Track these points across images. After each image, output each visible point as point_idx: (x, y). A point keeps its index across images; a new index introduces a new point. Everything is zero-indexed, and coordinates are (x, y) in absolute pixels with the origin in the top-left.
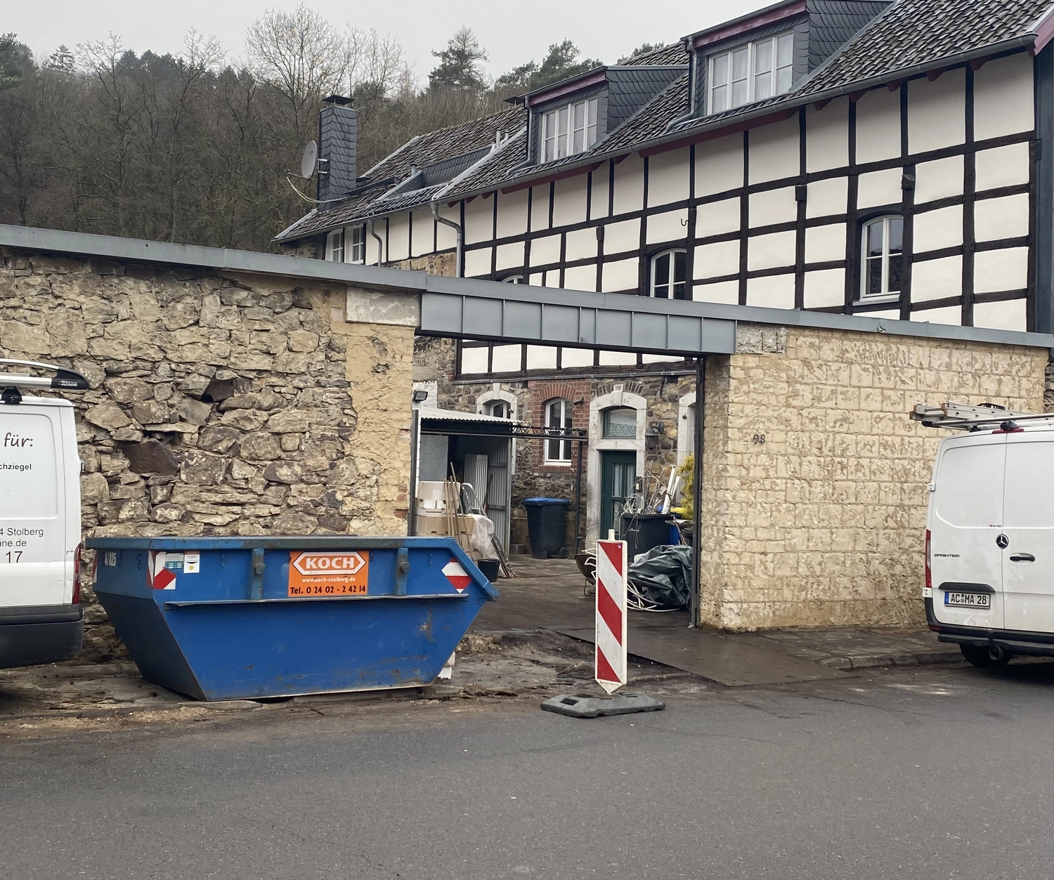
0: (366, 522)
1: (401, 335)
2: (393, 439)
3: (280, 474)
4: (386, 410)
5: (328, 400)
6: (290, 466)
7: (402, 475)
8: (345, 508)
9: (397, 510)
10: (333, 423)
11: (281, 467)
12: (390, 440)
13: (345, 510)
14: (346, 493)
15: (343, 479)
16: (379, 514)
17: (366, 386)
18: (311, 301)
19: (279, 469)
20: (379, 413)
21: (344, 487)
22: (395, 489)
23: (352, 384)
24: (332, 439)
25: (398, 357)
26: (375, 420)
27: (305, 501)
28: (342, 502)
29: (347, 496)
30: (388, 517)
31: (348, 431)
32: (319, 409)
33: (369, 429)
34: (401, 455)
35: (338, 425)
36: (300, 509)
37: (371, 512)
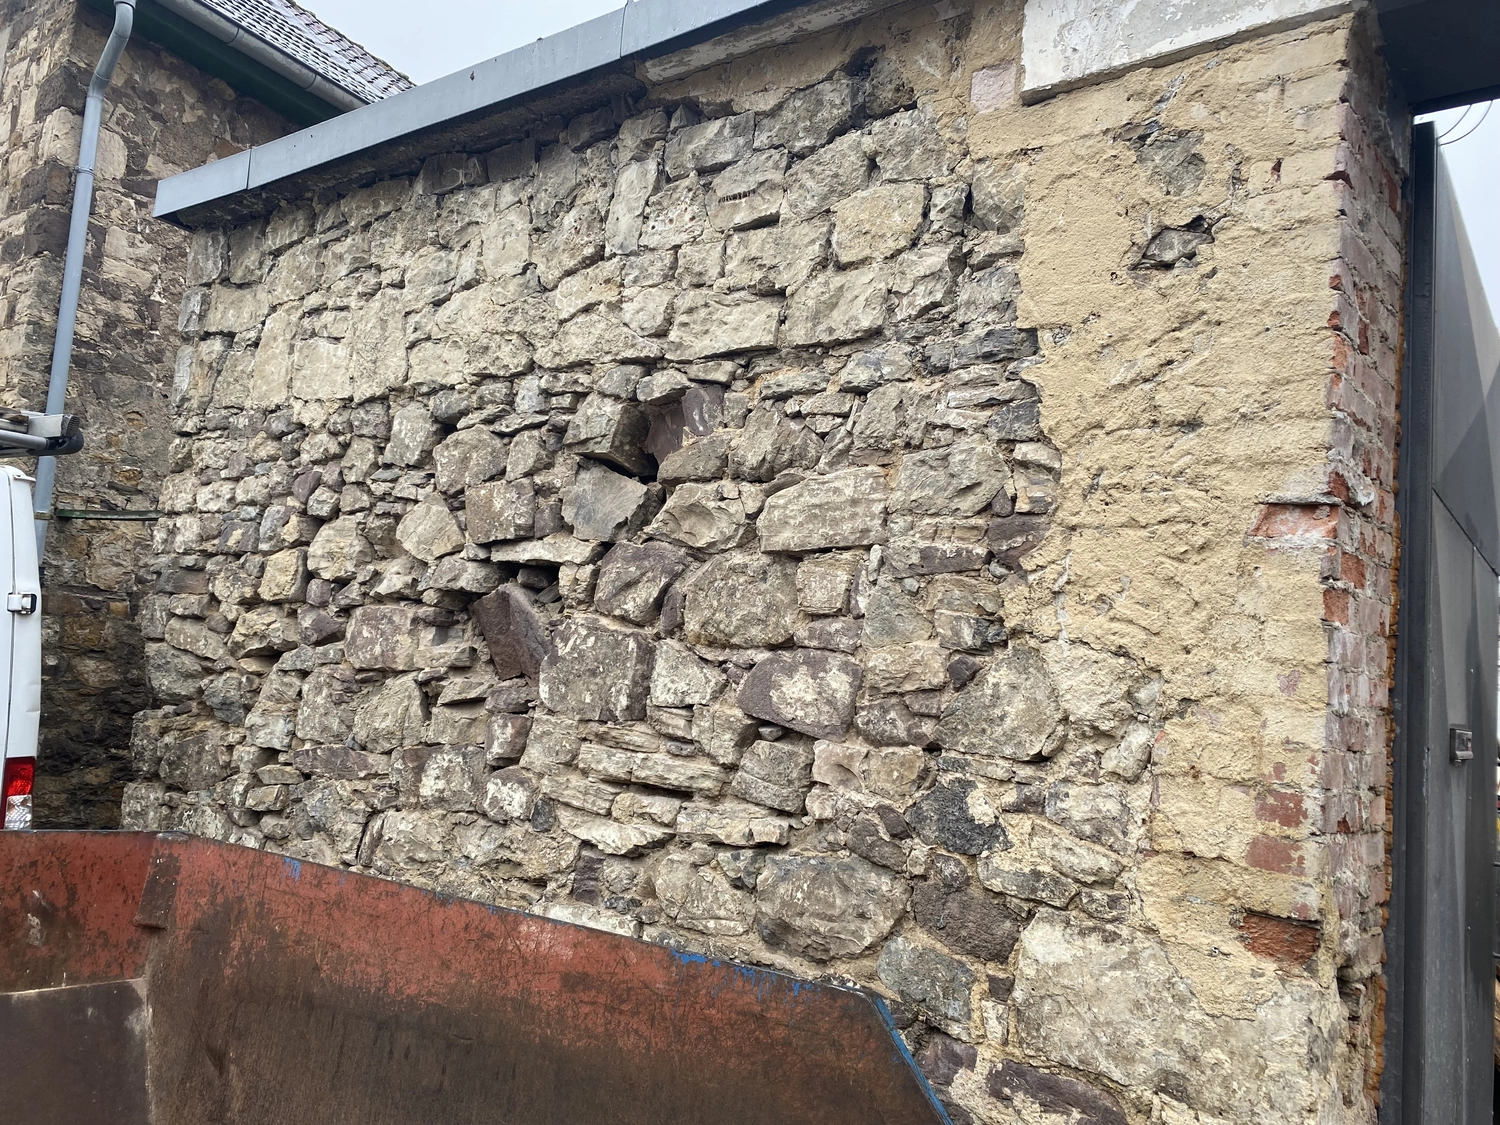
0: (1093, 942)
1: (1272, 70)
2: (1227, 555)
3: (783, 699)
4: (1191, 424)
5: (953, 418)
6: (816, 667)
7: (1274, 733)
8: (1001, 861)
9: (1251, 913)
10: (969, 503)
11: (790, 671)
12: (1215, 559)
13: (1002, 868)
14: (1010, 796)
15: (999, 731)
16: (1153, 915)
17: (1101, 331)
18: (907, 75)
19: (783, 680)
20: (1159, 438)
21: (1000, 770)
22: (1239, 803)
23: (1045, 337)
24: (961, 566)
25: (1257, 174)
26: (1140, 475)
27: (860, 808)
28: (992, 833)
29: (1017, 809)
30: (1204, 940)
31: (1023, 530)
32: (918, 456)
33: (1114, 518)
34: (1271, 629)
35: (986, 509)
36: (842, 837)
37: (1113, 901)
